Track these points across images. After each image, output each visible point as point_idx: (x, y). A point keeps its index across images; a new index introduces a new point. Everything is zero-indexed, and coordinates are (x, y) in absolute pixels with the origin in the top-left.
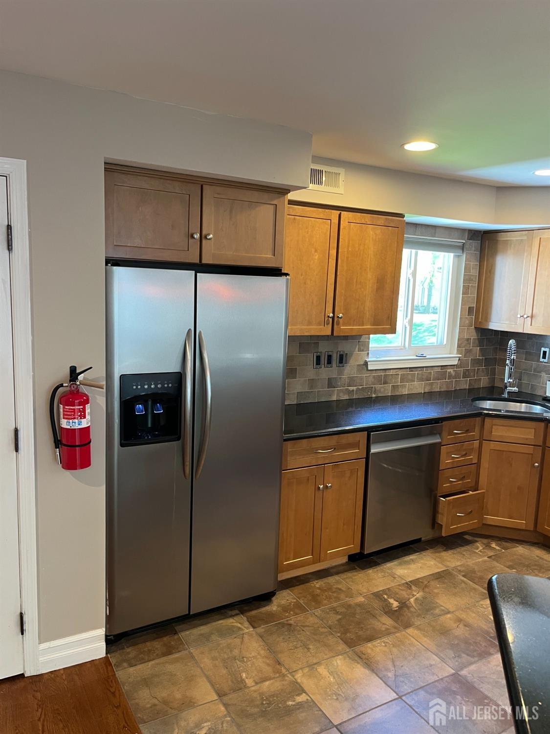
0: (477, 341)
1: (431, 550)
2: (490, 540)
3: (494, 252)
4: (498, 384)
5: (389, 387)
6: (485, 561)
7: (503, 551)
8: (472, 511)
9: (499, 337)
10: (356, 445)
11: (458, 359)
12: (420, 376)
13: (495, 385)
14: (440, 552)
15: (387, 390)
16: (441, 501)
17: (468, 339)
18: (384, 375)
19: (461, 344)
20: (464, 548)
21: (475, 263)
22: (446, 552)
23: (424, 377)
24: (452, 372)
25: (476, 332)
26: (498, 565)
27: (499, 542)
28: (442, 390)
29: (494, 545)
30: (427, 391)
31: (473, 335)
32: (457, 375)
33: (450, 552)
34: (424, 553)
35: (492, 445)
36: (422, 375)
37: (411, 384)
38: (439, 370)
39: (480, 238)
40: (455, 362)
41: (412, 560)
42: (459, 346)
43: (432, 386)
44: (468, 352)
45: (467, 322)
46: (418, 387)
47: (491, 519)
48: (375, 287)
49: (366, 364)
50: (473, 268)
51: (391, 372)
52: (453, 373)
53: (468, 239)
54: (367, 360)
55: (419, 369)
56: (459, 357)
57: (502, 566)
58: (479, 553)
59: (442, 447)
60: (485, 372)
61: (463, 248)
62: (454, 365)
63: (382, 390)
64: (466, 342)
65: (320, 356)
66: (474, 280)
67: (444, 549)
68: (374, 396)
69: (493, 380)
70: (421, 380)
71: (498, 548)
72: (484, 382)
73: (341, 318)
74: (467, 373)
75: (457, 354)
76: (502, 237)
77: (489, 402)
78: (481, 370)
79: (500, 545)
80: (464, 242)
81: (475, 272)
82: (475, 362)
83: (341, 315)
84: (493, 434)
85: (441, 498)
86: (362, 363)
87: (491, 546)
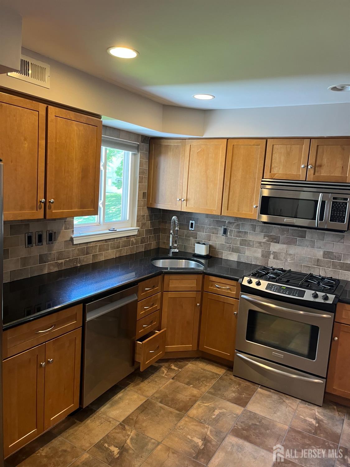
0: (149, 217)
1: (132, 384)
2: (169, 363)
3: (159, 153)
4: (162, 246)
5: (90, 256)
6: (171, 384)
7: (180, 370)
8: (159, 346)
9: (162, 213)
10: (74, 317)
11: (137, 230)
12: (113, 245)
13: (160, 247)
14: (138, 384)
15: (89, 259)
16: (138, 344)
17: (143, 215)
18: (86, 248)
19: (139, 219)
20: (155, 375)
21: (146, 160)
22: (142, 383)
23: (116, 246)
24: (134, 240)
25: (148, 210)
26: (181, 384)
27: (175, 363)
28: (128, 254)
29: (173, 367)
30: (117, 256)
31: (146, 212)
32: (137, 243)
33: (146, 382)
34: (128, 389)
35: (170, 295)
36: (114, 244)
37: (107, 252)
38: (125, 239)
39: (149, 142)
40: (136, 233)
41: (120, 398)
42: (137, 221)
43: (121, 252)
44: (143, 225)
45: (143, 203)
46: (111, 254)
47: (171, 348)
48: (80, 176)
49: (72, 239)
50: (145, 164)
51: (92, 245)
52: (134, 241)
53: (141, 142)
54: (73, 236)
55: (112, 240)
56: (138, 229)
57: (183, 385)
58: (166, 376)
59: (138, 302)
60: (154, 238)
61: (138, 148)
62: (135, 235)
63: (85, 260)
64: (142, 218)
65: (31, 236)
66: (146, 172)
67: (141, 380)
68: (79, 265)
69: (158, 243)
70: (113, 248)
71: (176, 369)
72: (153, 246)
73: (53, 203)
74: (143, 240)
75: (137, 226)
76: (165, 143)
77: (161, 260)
78: (151, 237)
79: (177, 365)
80: (139, 144)
81: (146, 167)
82: (148, 232)
83: (52, 200)
84: (170, 286)
85: (138, 342)
86: (69, 239)
87: (171, 368)
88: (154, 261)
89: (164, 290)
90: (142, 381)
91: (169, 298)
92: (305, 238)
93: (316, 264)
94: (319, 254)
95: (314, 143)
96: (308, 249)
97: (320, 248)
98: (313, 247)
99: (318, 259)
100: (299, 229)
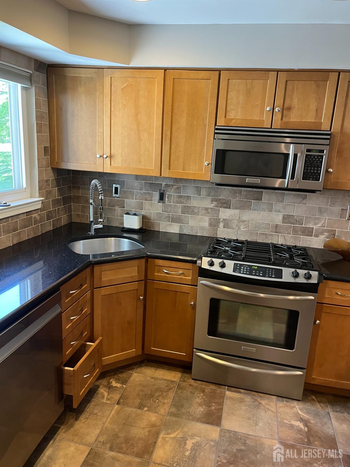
0: (55, 182)
1: (62, 427)
2: (108, 378)
3: (64, 90)
4: (75, 220)
6: (118, 413)
7: (125, 386)
8: (94, 364)
9: (71, 175)
11: (41, 202)
12: (7, 228)
13: (73, 221)
14: (72, 426)
17: (47, 180)
19: (42, 186)
20: (92, 403)
21: (43, 99)
22: (78, 422)
23: (11, 228)
24: (37, 216)
25: (53, 172)
26: (131, 409)
27: (116, 376)
28: (30, 237)
29: (114, 384)
30: (15, 242)
31: (50, 176)
32: (41, 220)
33: (82, 418)
35: (104, 291)
36: (9, 226)
38: (25, 216)
39: (45, 71)
40: (39, 206)
42: (40, 189)
43: (20, 235)
44: (48, 194)
45: (45, 163)
46: (6, 241)
47: (108, 359)
50: (43, 104)
52: (38, 218)
53: (34, 71)
55: (5, 220)
56: (42, 200)
57: (135, 410)
58: (108, 402)
59: (62, 314)
60: (64, 211)
61: (30, 79)
62: (38, 209)
64: (46, 184)
66: (45, 117)
67: (74, 418)
69: (70, 216)
71: (119, 385)
72: (64, 221)
74: (50, 215)
75: (40, 197)
76: (70, 73)
78: (61, 209)
79: (119, 380)
80: (31, 72)
81: (45, 109)
82: (56, 202)
85: (66, 368)
87: (112, 386)
88: (71, 243)
89: (94, 287)
90: (77, 419)
91: (102, 296)
92: (262, 201)
93: (274, 231)
94: (278, 218)
95: (283, 77)
96: (265, 214)
97: (279, 211)
98: (270, 210)
99: (277, 224)
100: (254, 190)
